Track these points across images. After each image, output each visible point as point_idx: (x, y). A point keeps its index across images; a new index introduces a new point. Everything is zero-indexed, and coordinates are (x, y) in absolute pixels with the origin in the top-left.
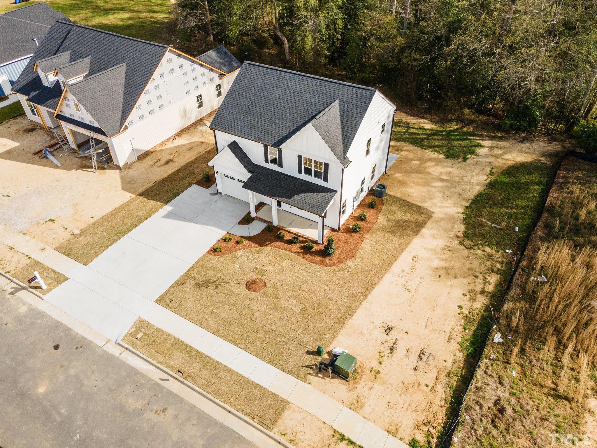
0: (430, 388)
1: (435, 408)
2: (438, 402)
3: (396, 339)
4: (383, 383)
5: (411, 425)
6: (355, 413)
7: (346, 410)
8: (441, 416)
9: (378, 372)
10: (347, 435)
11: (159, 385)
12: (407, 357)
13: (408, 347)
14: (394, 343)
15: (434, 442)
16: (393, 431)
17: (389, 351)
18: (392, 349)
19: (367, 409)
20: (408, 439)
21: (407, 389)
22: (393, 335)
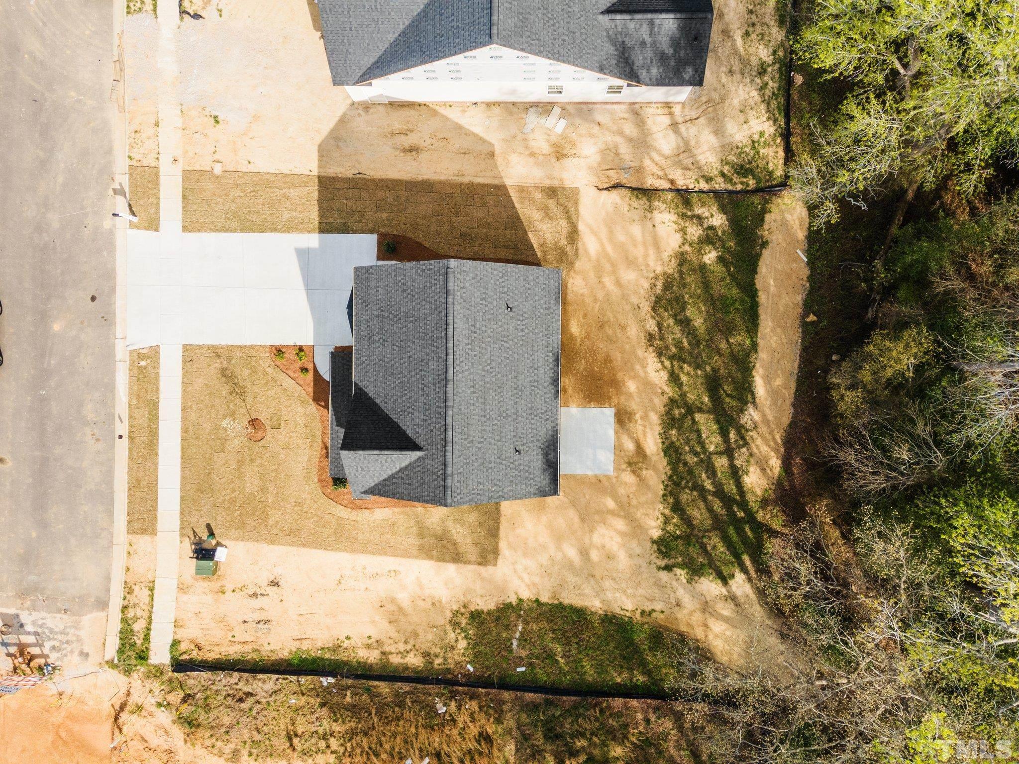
0: (233, 639)
1: (216, 649)
2: (222, 650)
3: (268, 595)
4: (216, 600)
5: (191, 636)
6: (176, 590)
7: (175, 582)
8: (211, 656)
9: (224, 593)
10: (155, 592)
11: (114, 419)
12: (254, 610)
13: (266, 608)
14: (262, 595)
15: (185, 657)
16: (177, 624)
17: (251, 593)
18: (254, 595)
19: (185, 598)
20: (178, 637)
21: (222, 622)
22: (272, 590)
